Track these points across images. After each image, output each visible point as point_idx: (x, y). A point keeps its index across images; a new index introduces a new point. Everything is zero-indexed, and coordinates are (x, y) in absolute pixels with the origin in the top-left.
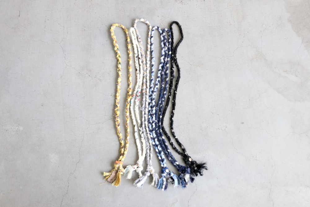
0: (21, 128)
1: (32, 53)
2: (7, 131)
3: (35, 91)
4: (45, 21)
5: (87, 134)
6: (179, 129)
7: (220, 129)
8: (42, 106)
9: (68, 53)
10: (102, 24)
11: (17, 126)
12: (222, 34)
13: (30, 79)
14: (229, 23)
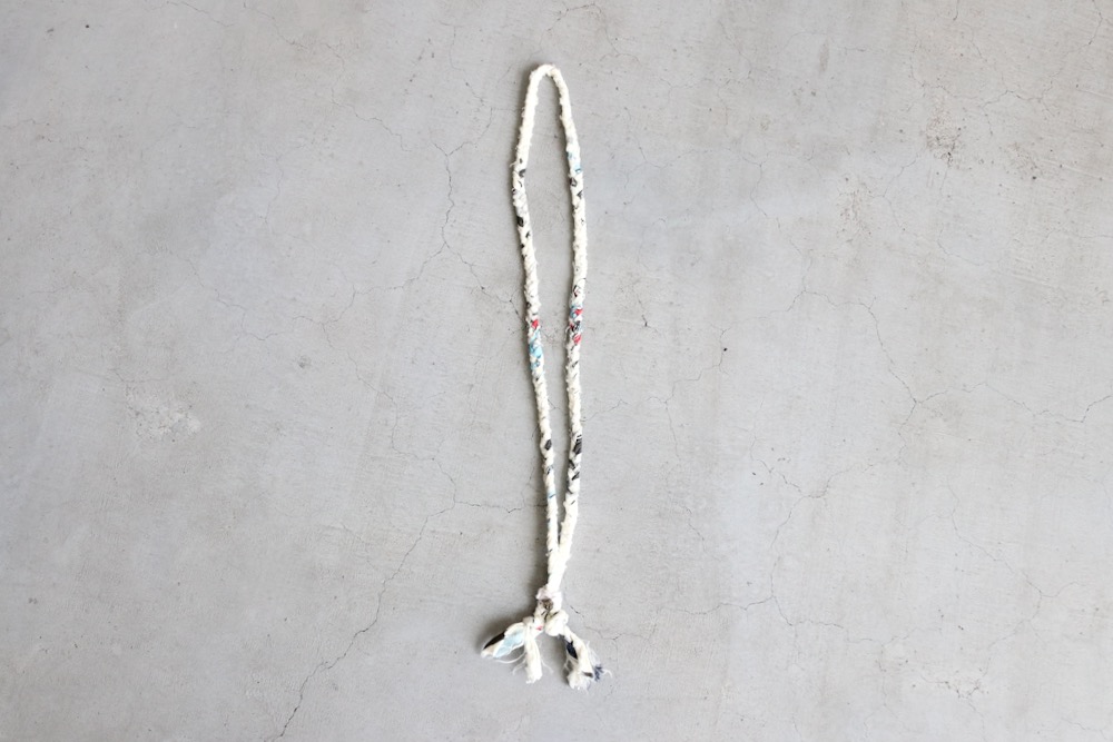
0: (195, 424)
1: (332, 155)
2: (137, 414)
3: (294, 299)
4: (420, 58)
5: (434, 532)
6: (796, 636)
7: (950, 684)
8: (302, 366)
9: (465, 202)
10: (628, 139)
11: (181, 411)
12: (1064, 327)
13: (290, 248)
14: (1102, 295)
